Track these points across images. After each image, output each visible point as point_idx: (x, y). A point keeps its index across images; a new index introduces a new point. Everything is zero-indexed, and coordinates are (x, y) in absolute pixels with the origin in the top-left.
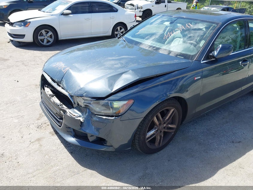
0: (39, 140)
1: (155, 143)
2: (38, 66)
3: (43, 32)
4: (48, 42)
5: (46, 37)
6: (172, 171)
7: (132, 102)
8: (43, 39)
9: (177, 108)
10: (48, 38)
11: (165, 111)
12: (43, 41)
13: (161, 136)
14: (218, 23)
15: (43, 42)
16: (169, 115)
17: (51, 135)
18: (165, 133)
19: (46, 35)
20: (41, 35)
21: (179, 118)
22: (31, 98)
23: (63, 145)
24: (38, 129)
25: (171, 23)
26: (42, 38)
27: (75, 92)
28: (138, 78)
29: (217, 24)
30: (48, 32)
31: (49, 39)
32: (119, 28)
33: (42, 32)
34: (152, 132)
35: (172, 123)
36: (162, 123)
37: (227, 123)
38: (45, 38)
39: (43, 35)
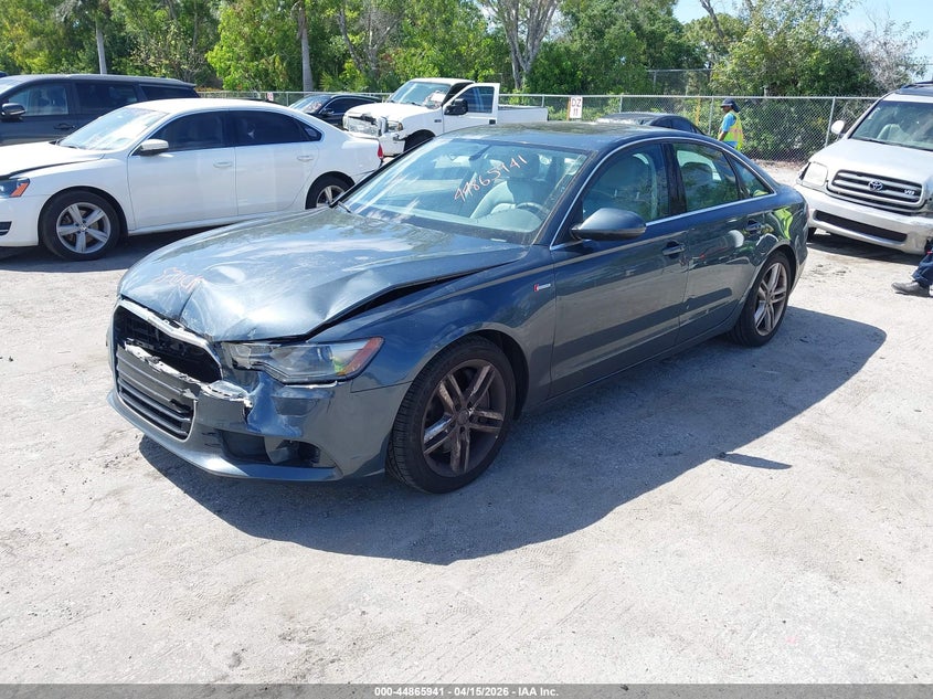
0: (116, 493)
1: (449, 462)
2: (68, 314)
3: (74, 210)
4: (92, 242)
5: (84, 226)
6: (498, 524)
7: (377, 343)
8: (74, 235)
9: (497, 364)
10: (89, 231)
11: (468, 373)
12: (72, 240)
13: (463, 444)
14: (591, 152)
15: (73, 244)
16: (480, 382)
17: (150, 479)
18: (475, 434)
19: (84, 222)
20: (68, 220)
21: (508, 393)
22: (67, 399)
23: (190, 498)
24: (107, 470)
25: (473, 158)
26: (70, 230)
27: (226, 332)
28: (390, 285)
29: (588, 154)
30: (89, 212)
31: (96, 234)
32: (328, 191)
33: (71, 212)
34: (438, 429)
35: (491, 408)
36: (464, 404)
37: (650, 415)
38: (79, 232)
39: (72, 222)
